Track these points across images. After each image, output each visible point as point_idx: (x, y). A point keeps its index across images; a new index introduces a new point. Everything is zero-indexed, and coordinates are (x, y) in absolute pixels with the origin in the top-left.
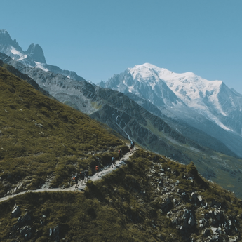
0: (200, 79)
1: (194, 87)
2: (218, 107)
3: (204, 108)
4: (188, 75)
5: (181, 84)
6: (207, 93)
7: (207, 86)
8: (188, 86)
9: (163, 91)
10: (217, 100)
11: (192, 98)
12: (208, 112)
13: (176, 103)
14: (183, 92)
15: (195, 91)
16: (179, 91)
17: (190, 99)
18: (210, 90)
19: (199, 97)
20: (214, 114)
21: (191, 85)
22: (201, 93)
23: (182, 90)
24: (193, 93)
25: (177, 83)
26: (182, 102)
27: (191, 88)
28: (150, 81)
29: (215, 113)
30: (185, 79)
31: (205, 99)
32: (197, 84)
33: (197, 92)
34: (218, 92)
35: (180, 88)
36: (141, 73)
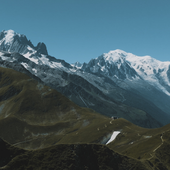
0: (155, 60)
1: (150, 67)
2: (166, 80)
3: (156, 81)
4: (147, 58)
5: (141, 64)
6: (160, 70)
7: (160, 66)
8: (145, 66)
9: (126, 69)
10: (166, 75)
11: (148, 74)
12: (158, 84)
13: (135, 77)
14: (142, 70)
15: (150, 69)
16: (139, 69)
17: (146, 74)
18: (161, 68)
19: (153, 73)
20: (162, 85)
21: (148, 65)
22: (154, 71)
23: (141, 68)
24: (149, 70)
25: (139, 63)
26: (140, 77)
27: (148, 67)
28: (117, 62)
30: (144, 60)
31: (157, 74)
32: (153, 64)
33: (152, 70)
34: (167, 69)
35: (140, 67)
36: (112, 56)
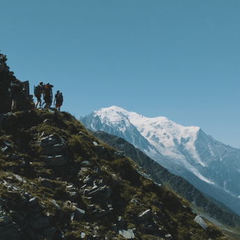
0: (174, 124)
1: (168, 134)
2: (196, 156)
3: (180, 157)
4: (161, 120)
5: (153, 129)
6: (183, 140)
7: (182, 133)
8: (160, 133)
9: (135, 136)
10: (194, 148)
11: (165, 145)
12: (185, 162)
13: (149, 151)
14: (157, 139)
15: (168, 137)
16: (150, 137)
17: (163, 146)
18: (186, 137)
19: (173, 144)
20: (191, 164)
21: (164, 131)
22: (175, 140)
23: (154, 136)
24: (166, 139)
25: (148, 128)
26: (156, 150)
27: (165, 134)
28: (119, 125)
29: (193, 162)
30: (157, 124)
31: (180, 146)
32: (171, 130)
33: (171, 139)
34: (195, 139)
35: (152, 134)
36: (108, 116)
